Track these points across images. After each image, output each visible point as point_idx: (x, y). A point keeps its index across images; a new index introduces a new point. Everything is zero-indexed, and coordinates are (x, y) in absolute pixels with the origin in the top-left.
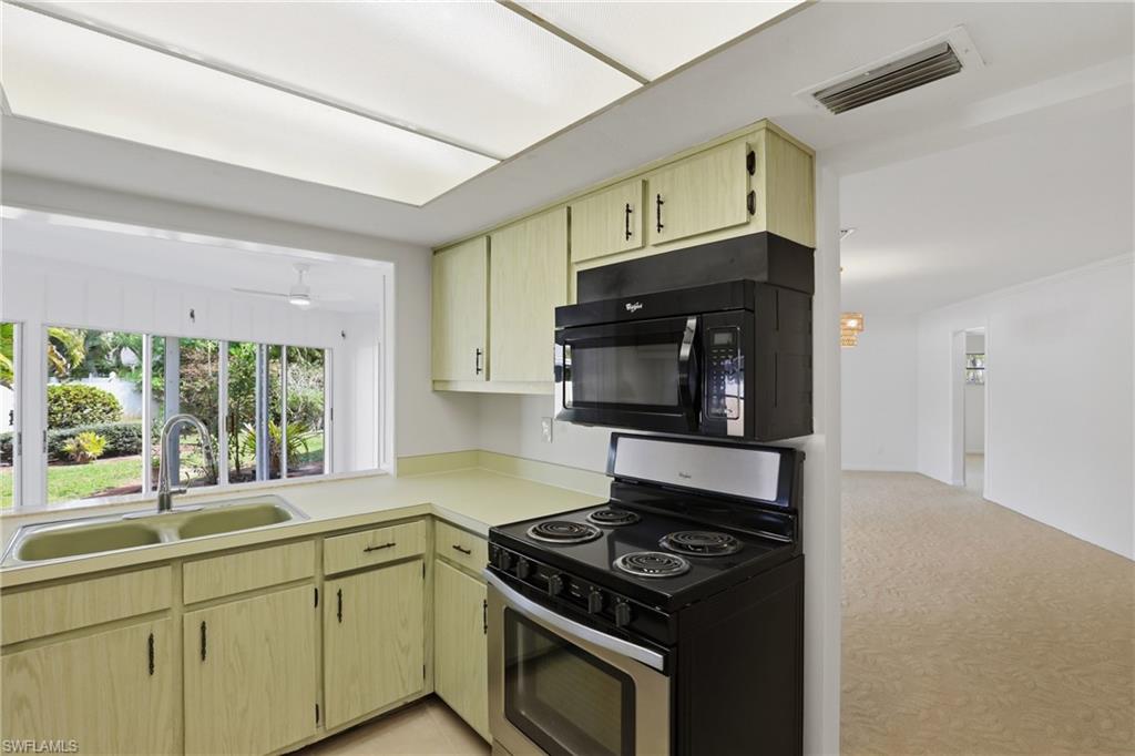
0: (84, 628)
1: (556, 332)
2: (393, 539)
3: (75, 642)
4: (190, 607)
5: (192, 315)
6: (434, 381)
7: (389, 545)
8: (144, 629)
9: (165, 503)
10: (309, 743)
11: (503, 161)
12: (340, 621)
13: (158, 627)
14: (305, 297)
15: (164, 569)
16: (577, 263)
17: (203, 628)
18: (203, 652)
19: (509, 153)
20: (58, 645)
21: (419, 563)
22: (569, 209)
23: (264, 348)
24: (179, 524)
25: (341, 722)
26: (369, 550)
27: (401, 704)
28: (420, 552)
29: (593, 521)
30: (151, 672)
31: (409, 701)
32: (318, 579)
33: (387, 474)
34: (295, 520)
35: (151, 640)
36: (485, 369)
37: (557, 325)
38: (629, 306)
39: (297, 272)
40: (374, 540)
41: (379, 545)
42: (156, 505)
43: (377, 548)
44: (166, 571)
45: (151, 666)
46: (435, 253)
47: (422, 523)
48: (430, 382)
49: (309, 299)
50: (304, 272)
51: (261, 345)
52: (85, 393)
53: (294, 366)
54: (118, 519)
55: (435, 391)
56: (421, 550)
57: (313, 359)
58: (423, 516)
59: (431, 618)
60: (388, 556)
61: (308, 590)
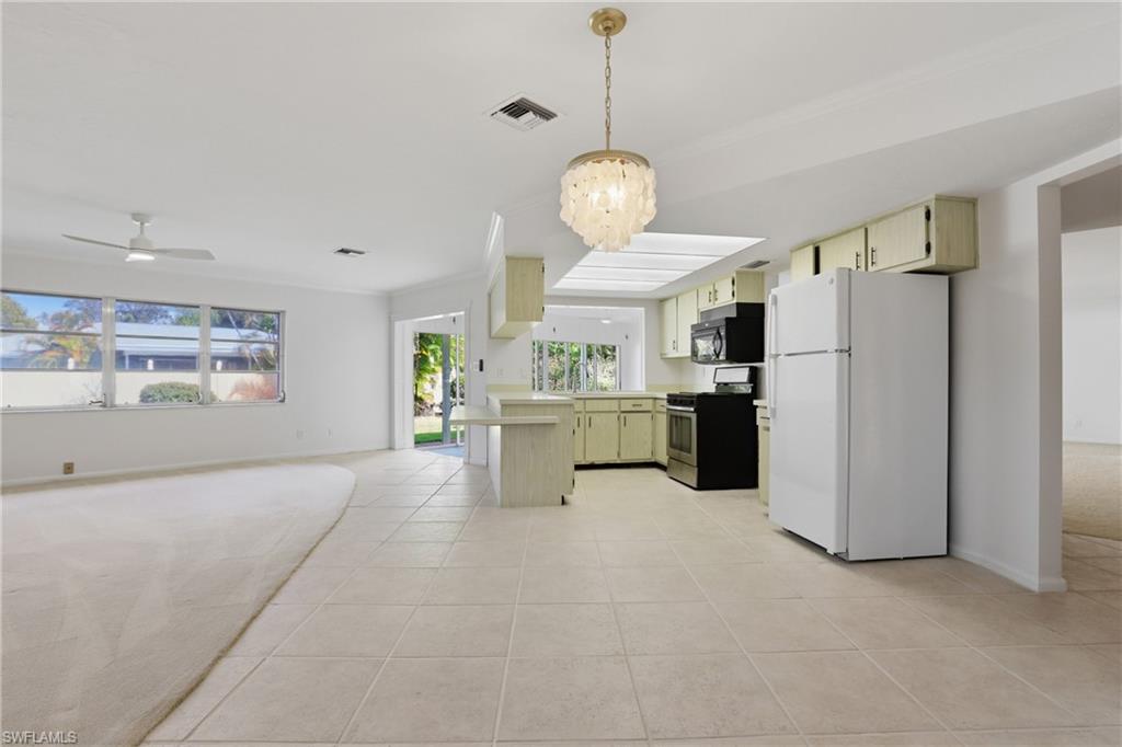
2: (641, 404)
4: (588, 412)
6: (660, 354)
10: (616, 462)
12: (625, 427)
16: (700, 309)
25: (625, 459)
26: (634, 406)
27: (644, 462)
28: (650, 410)
31: (647, 461)
32: (619, 412)
36: (676, 350)
37: (692, 331)
40: (636, 403)
43: (636, 406)
44: (582, 401)
47: (651, 400)
48: (659, 356)
55: (661, 359)
58: (652, 398)
59: (654, 434)
60: (640, 409)
61: (615, 416)
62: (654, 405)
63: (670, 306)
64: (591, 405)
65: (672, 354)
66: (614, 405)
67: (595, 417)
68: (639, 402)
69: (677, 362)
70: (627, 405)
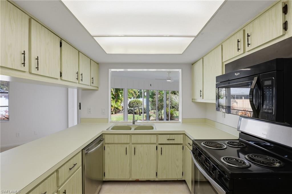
1: (216, 84)
2: (175, 138)
3: (116, 145)
4: (133, 144)
5: (151, 85)
6: (192, 99)
7: (173, 140)
8: (126, 146)
9: (134, 123)
10: (155, 180)
11: (195, 37)
12: (161, 155)
13: (128, 146)
14: (170, 79)
15: (128, 135)
16: (225, 62)
17: (135, 148)
18: (135, 153)
19: (196, 34)
20: (113, 145)
21: (182, 146)
22: (222, 45)
23: (165, 91)
24: (135, 127)
25: (161, 178)
26: (168, 140)
27: (176, 180)
28: (181, 143)
29: (227, 144)
30: (126, 154)
31: (179, 180)
32: (157, 144)
33: (180, 122)
34: (154, 130)
35: (126, 148)
36: (202, 95)
37: (216, 82)
38: (236, 74)
39: (168, 74)
40: (170, 138)
41: (171, 139)
42: (132, 123)
43: (170, 140)
44: (129, 136)
45: (126, 153)
46: (192, 65)
47: (182, 135)
48: (191, 100)
49: (171, 80)
50: (170, 74)
52: (138, 101)
53: (176, 95)
54: (127, 125)
55: (192, 102)
56: (182, 142)
57: (175, 94)
58: (183, 134)
59: (184, 160)
60: (174, 143)
61: (155, 146)
62: (184, 139)
63: (198, 67)
64: (134, 139)
65: (200, 100)
66: (153, 139)
67: (138, 147)
68: (172, 137)
69: (204, 106)
70: (163, 139)
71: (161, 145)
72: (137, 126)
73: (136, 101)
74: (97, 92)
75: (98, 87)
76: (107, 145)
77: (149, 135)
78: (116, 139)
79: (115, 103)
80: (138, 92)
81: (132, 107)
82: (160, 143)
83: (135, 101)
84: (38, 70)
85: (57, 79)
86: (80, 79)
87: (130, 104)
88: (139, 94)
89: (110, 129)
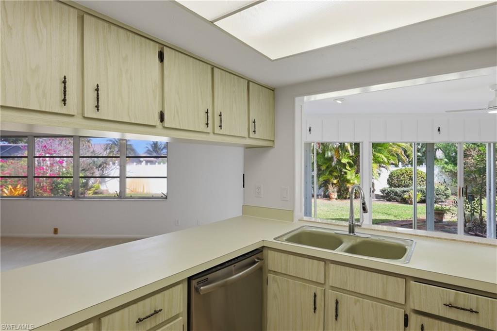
0: (293, 276)
3: (292, 281)
4: (333, 288)
5: (439, 130)
7: (472, 311)
8: (313, 288)
13: (319, 290)
17: (337, 302)
18: (337, 316)
20: (285, 279)
23: (492, 145)
24: (354, 243)
30: (315, 312)
35: (315, 296)
40: (456, 300)
41: (461, 306)
42: (347, 229)
43: (458, 308)
44: (323, 264)
45: (315, 308)
51: (490, 144)
54: (334, 232)
60: (474, 322)
61: (400, 313)
64: (336, 275)
66: (394, 290)
67: (346, 300)
71: (420, 317)
72: (359, 240)
73: (407, 171)
74: (272, 151)
75: (273, 141)
76: (272, 275)
77: (380, 275)
78: (292, 265)
79: (354, 174)
80: (418, 151)
81: (395, 186)
82: (417, 308)
83: (404, 171)
84: (98, 110)
85: (154, 126)
86: (217, 123)
87: (392, 179)
88: (419, 154)
89: (285, 238)
